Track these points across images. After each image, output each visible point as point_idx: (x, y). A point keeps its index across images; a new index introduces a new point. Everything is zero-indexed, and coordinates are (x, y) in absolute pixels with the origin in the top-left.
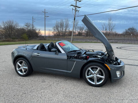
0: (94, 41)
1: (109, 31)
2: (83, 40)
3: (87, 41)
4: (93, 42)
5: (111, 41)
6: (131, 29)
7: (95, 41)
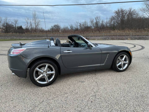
0: (23, 37)
1: (35, 27)
2: (7, 37)
3: (13, 38)
4: (23, 39)
5: (43, 37)
6: (56, 26)
7: (25, 39)
